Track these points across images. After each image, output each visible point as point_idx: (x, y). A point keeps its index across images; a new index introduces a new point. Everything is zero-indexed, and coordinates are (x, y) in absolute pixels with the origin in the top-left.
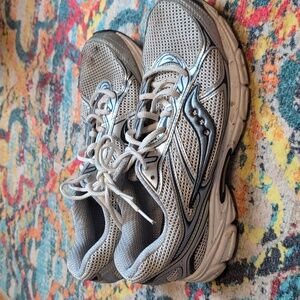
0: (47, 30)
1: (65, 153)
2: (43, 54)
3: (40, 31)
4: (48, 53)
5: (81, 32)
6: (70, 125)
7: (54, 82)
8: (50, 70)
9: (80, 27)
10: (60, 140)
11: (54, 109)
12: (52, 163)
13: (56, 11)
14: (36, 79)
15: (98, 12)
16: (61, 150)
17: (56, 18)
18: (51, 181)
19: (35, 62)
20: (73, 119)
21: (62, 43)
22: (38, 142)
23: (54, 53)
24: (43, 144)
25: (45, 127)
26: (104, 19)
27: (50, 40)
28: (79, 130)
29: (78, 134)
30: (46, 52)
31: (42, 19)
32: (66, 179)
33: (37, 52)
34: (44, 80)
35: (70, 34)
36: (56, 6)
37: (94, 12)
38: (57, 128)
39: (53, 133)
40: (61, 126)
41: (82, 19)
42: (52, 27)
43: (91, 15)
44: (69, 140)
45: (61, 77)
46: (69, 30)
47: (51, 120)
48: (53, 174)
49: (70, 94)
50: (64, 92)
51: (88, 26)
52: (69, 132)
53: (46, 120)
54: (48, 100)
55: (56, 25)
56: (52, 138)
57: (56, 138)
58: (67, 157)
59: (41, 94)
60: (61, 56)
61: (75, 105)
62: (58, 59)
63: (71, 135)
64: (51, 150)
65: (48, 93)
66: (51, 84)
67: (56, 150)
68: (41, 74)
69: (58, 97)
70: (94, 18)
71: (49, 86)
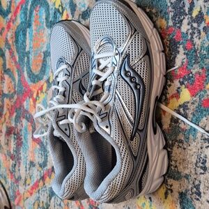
0: (10, 99)
1: (26, 180)
2: (8, 115)
3: (5, 99)
4: (11, 114)
5: (32, 103)
6: (28, 162)
7: (16, 133)
8: (13, 125)
9: (31, 100)
10: (22, 171)
11: (17, 150)
12: (18, 186)
13: (15, 88)
14: (4, 130)
15: (42, 92)
16: (23, 178)
17: (15, 92)
18: (17, 199)
19: (3, 119)
20: (30, 158)
21: (20, 109)
22: (8, 172)
23: (15, 114)
24: (11, 173)
25: (12, 162)
26: (46, 96)
27: (12, 106)
28: (34, 166)
29: (34, 168)
30: (10, 114)
31: (6, 92)
32: (27, 198)
33: (4, 113)
34: (10, 131)
35: (25, 103)
36: (15, 85)
37: (39, 92)
38: (20, 163)
39: (17, 166)
40: (22, 162)
41: (32, 95)
42: (13, 97)
43: (38, 93)
44: (28, 172)
45: (21, 130)
46: (24, 101)
47: (15, 157)
48: (19, 194)
49: (27, 142)
50: (23, 140)
51: (36, 100)
52: (28, 166)
53: (12, 157)
54: (13, 145)
55: (16, 97)
56: (17, 170)
57: (19, 170)
58: (28, 183)
59: (8, 140)
60: (20, 117)
61: (30, 149)
62: (18, 119)
63: (29, 169)
64: (17, 177)
65: (12, 140)
66: (15, 134)
67: (20, 178)
68: (7, 127)
69: (19, 144)
70: (40, 95)
71: (13, 135)
